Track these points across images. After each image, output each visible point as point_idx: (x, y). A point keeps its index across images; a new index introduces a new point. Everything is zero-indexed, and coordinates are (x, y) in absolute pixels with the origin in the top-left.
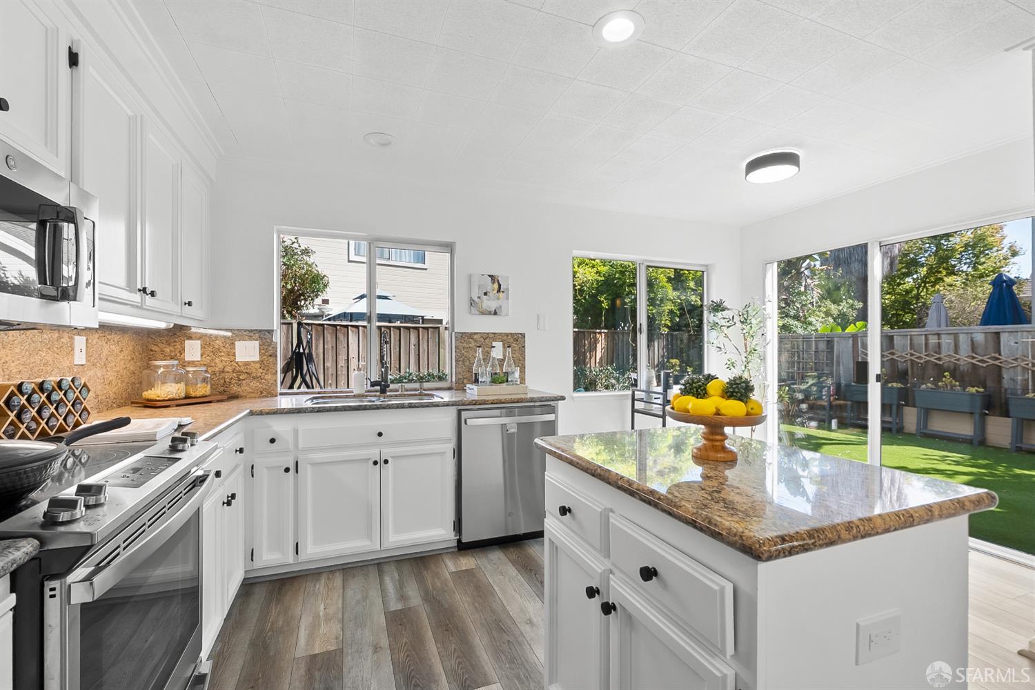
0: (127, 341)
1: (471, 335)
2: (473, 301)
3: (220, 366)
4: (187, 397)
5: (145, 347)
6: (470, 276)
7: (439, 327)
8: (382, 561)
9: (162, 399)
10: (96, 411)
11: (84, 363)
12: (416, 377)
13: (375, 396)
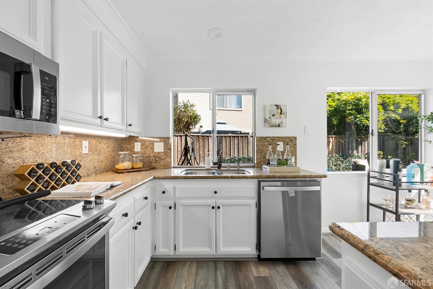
0: (110, 143)
1: (265, 138)
2: (266, 119)
3: (148, 154)
4: (133, 168)
5: (120, 145)
6: (264, 107)
7: (248, 136)
8: (217, 260)
9: (121, 169)
10: (94, 174)
11: (88, 153)
12: (238, 158)
13: (215, 170)
